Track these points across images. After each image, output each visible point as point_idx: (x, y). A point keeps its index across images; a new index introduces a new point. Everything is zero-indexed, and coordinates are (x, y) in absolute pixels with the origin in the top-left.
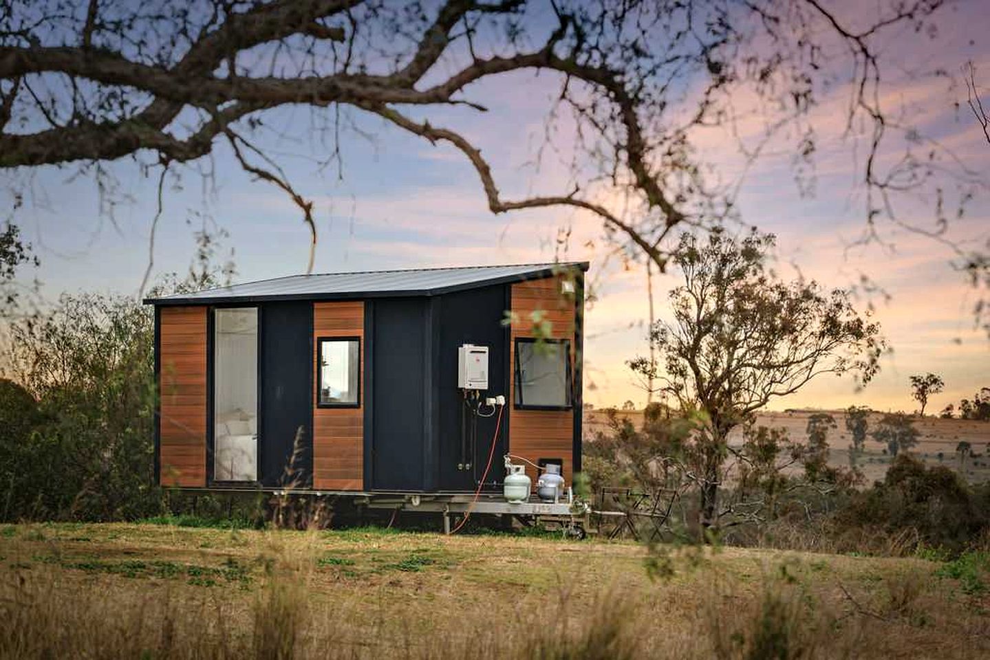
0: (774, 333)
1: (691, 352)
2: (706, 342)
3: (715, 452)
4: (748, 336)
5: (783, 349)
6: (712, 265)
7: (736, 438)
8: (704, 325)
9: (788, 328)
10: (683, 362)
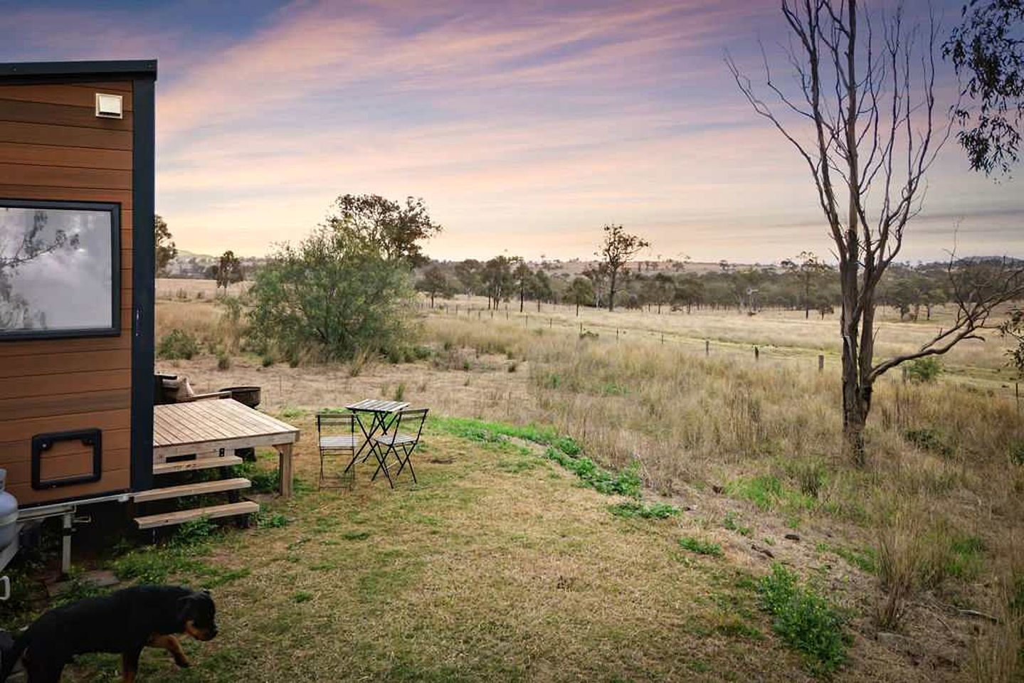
0: (627, 246)
1: (608, 250)
2: (612, 248)
3: (614, 273)
4: (621, 246)
5: (629, 249)
6: (612, 231)
7: (619, 270)
8: (611, 244)
9: (631, 244)
10: (606, 253)
